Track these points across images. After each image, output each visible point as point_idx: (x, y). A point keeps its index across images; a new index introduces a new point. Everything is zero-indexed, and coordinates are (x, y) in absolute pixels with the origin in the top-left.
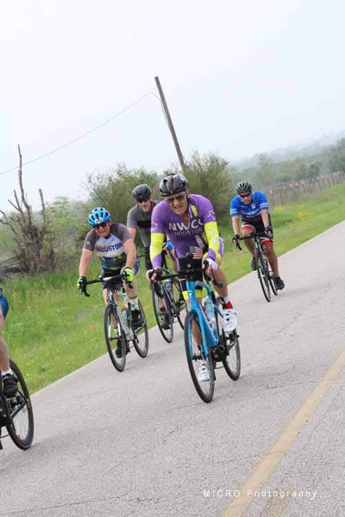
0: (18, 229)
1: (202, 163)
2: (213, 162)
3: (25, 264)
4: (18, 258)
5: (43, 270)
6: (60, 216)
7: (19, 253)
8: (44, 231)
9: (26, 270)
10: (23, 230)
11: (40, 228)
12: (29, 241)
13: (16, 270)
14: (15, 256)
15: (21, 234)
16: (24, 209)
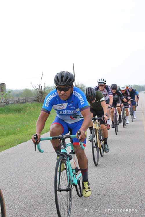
0: (38, 91)
1: (79, 85)
2: (82, 85)
3: (38, 99)
4: (37, 98)
5: (42, 102)
6: (48, 90)
7: (37, 97)
8: (44, 93)
9: (38, 101)
10: (39, 92)
11: (43, 92)
12: (40, 94)
13: (36, 101)
14: (36, 97)
15: (38, 93)
16: (41, 87)
